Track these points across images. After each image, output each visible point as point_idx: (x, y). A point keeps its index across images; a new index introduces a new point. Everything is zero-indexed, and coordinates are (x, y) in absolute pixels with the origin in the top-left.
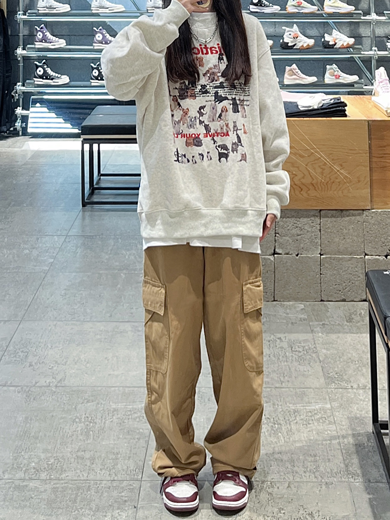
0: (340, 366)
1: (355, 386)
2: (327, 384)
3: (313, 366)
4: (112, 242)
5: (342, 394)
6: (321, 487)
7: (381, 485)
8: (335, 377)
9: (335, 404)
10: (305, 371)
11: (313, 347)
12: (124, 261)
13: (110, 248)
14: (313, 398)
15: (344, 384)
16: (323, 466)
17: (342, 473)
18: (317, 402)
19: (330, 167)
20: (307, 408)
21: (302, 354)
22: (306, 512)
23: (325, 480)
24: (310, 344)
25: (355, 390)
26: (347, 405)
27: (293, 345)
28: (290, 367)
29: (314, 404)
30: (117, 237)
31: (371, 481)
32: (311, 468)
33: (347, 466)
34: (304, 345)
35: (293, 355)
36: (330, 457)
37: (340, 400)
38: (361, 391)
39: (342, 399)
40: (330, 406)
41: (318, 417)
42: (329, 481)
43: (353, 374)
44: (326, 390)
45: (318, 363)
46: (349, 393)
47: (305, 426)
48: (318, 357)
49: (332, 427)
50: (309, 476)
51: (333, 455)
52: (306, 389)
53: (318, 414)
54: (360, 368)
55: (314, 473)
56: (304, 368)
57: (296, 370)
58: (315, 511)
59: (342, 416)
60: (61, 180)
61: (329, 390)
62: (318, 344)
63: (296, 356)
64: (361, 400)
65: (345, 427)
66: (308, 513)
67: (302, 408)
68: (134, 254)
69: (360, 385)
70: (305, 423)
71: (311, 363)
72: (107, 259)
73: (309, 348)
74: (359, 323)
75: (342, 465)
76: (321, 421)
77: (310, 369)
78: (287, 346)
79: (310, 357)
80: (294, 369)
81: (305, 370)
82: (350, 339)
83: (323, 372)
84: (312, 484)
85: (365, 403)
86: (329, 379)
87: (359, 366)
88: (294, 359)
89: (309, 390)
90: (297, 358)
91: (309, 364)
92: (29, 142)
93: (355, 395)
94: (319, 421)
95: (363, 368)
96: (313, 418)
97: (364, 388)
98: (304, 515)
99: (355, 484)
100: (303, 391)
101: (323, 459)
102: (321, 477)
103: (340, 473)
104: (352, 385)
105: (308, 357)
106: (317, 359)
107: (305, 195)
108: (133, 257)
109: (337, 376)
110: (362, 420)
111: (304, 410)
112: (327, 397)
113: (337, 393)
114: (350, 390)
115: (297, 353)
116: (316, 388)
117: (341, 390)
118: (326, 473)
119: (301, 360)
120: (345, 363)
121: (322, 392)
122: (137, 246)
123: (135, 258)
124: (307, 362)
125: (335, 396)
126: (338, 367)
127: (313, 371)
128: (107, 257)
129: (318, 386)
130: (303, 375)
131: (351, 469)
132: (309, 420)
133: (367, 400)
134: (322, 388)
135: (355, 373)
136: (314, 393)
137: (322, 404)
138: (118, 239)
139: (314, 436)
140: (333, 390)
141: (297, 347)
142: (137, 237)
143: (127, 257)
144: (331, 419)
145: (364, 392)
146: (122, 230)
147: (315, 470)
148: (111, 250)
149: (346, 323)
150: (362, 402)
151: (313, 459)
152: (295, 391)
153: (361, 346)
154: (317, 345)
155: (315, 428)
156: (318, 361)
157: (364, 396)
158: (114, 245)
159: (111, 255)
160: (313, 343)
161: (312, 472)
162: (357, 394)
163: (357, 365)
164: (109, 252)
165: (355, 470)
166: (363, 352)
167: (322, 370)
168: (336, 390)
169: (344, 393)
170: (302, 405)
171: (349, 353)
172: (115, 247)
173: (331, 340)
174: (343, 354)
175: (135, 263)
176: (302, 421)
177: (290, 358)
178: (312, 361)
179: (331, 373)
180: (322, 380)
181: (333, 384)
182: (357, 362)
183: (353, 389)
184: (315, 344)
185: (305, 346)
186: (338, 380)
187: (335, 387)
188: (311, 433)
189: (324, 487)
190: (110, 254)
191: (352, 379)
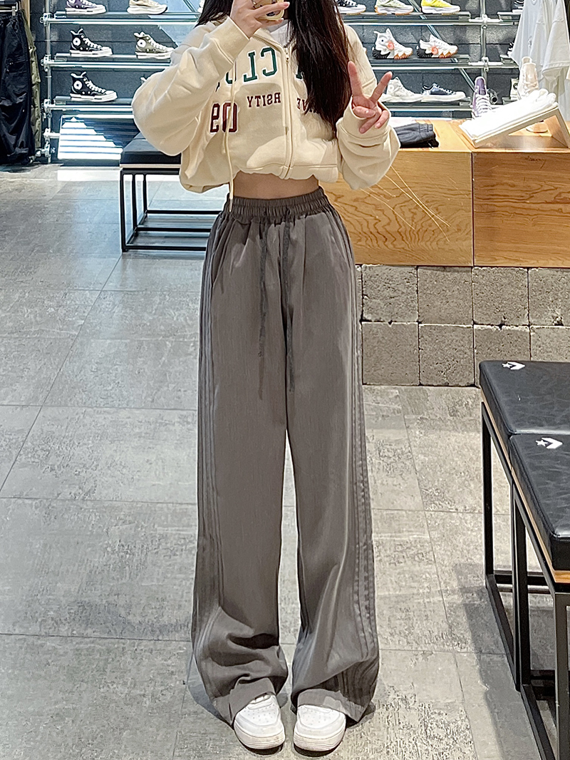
0: (441, 479)
1: (461, 509)
2: (425, 505)
3: (406, 479)
4: (157, 299)
5: (444, 519)
6: (417, 659)
7: (495, 658)
8: (435, 495)
9: (435, 535)
10: (396, 486)
11: (407, 451)
12: (171, 324)
13: (155, 307)
14: (406, 525)
15: (446, 505)
16: (419, 627)
17: (444, 636)
18: (411, 531)
19: (423, 211)
20: (396, 539)
21: (392, 460)
22: (398, 696)
23: (422, 648)
24: (403, 447)
25: (460, 515)
26: (451, 537)
27: (381, 448)
28: (376, 478)
29: (407, 534)
30: (165, 293)
31: (483, 651)
32: (402, 628)
33: (450, 627)
34: (396, 447)
35: (381, 462)
36: (429, 613)
37: (441, 528)
38: (469, 517)
39: (444, 527)
40: (429, 537)
41: (412, 552)
42: (426, 649)
43: (458, 490)
44: (423, 513)
45: (413, 474)
46: (452, 518)
47: (394, 565)
48: (414, 466)
49: (431, 568)
50: (399, 641)
51: (431, 609)
52: (396, 512)
53: (413, 548)
54: (466, 482)
55: (406, 636)
56: (394, 481)
57: (382, 484)
58: (410, 696)
59: (443, 552)
60: (96, 219)
61: (428, 514)
62: (415, 446)
63: (384, 464)
64: (468, 529)
65: (447, 568)
66: (400, 697)
67: (388, 538)
68: (184, 314)
69: (467, 508)
70: (392, 561)
71: (404, 474)
72: (150, 321)
73: (402, 451)
74: (466, 418)
75: (445, 626)
76: (417, 559)
77: (401, 481)
78: (374, 449)
79: (403, 465)
80: (380, 481)
81: (395, 483)
82: (453, 440)
83: (420, 488)
84: (403, 653)
85: (474, 534)
86: (428, 498)
87: (466, 480)
88: (381, 467)
89: (400, 512)
90: (385, 467)
91: (401, 475)
92: (59, 171)
93: (461, 522)
94: (414, 558)
95: (471, 483)
96: (404, 554)
97: (473, 511)
98: (396, 701)
99: (462, 654)
100: (392, 514)
101: (418, 616)
102: (416, 642)
103: (443, 637)
104: (457, 507)
105: (400, 465)
106: (412, 469)
107: (391, 246)
108: (182, 319)
109: (437, 494)
110: (471, 559)
111: (392, 543)
112: (425, 524)
113: (437, 518)
114: (454, 514)
115: (385, 459)
116: (409, 511)
117: (442, 514)
118: (423, 637)
119: (390, 470)
120: (448, 474)
121: (418, 517)
122: (188, 305)
123: (186, 320)
124: (398, 472)
125: (436, 522)
126: (438, 481)
127: (406, 485)
128: (151, 318)
129: (413, 508)
130: (393, 491)
131: (455, 632)
132: (399, 557)
133: (476, 529)
134: (419, 511)
135: (461, 489)
136: (407, 517)
137: (418, 533)
138: (165, 296)
139: (406, 581)
140: (432, 513)
141: (386, 450)
142: (189, 294)
143: (175, 319)
144: (430, 556)
145: (472, 517)
146: (171, 285)
147: (407, 632)
148: (156, 310)
149: (449, 417)
150: (469, 532)
151: (404, 615)
152: (380, 514)
153: (468, 451)
154: (413, 449)
155: (408, 569)
156: (413, 471)
157: (472, 524)
158: (160, 303)
159: (155, 317)
160: (408, 445)
161: (402, 634)
162: (463, 521)
163: (463, 478)
164: (154, 312)
165: (462, 634)
166: (471, 459)
167: (419, 484)
168: (436, 513)
169: (447, 518)
170: (390, 534)
171: (453, 461)
172: (161, 306)
173: (430, 441)
174: (444, 462)
175: (184, 326)
176: (388, 559)
177: (377, 466)
178: (405, 471)
179: (430, 488)
180: (418, 499)
181: (433, 505)
182: (463, 474)
183: (458, 513)
184: (410, 446)
185: (396, 450)
186: (438, 500)
187: (435, 510)
188: (402, 576)
189: (420, 658)
190: (155, 314)
191: (456, 499)
